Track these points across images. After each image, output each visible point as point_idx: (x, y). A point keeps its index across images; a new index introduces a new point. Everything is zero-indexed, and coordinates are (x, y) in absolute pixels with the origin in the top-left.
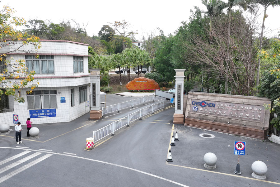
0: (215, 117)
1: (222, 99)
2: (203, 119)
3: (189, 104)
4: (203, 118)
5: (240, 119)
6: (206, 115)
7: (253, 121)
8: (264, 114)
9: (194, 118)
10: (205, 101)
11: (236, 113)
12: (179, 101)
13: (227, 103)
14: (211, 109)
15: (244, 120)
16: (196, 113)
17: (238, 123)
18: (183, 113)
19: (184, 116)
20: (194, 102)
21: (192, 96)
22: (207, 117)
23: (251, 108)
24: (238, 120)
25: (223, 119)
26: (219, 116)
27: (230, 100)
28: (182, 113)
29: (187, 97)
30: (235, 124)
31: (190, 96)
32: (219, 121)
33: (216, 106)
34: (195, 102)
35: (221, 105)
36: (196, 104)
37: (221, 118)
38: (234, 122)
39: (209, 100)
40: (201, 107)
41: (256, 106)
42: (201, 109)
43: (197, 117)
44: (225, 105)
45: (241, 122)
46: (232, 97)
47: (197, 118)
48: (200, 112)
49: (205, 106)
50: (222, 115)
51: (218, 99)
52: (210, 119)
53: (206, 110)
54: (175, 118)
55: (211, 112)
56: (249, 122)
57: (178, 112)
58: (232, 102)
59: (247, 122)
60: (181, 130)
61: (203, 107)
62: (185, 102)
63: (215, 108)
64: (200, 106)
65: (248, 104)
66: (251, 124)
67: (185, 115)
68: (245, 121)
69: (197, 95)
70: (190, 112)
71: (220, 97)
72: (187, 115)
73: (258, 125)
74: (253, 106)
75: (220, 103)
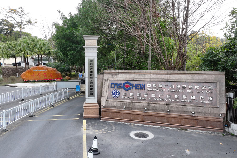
0: (146, 105)
1: (154, 76)
2: (128, 108)
3: (106, 87)
4: (128, 106)
5: (183, 104)
6: (132, 102)
7: (202, 106)
8: (218, 94)
9: (115, 107)
10: (130, 82)
11: (176, 96)
12: (91, 85)
13: (162, 83)
14: (139, 93)
15: (190, 105)
16: (117, 100)
17: (180, 110)
18: (98, 102)
19: (100, 106)
20: (113, 84)
21: (110, 76)
22: (134, 105)
23: (197, 87)
24: (180, 106)
25: (157, 105)
26: (152, 102)
27: (165, 78)
28: (96, 101)
29: (103, 78)
30: (176, 111)
31: (106, 77)
32: (153, 110)
33: (146, 87)
34: (115, 84)
35: (154, 86)
36: (116, 87)
37: (154, 105)
38: (175, 109)
39: (135, 79)
40: (124, 91)
41: (205, 83)
42: (123, 93)
43: (119, 105)
44: (160, 85)
45: (185, 109)
46: (168, 73)
47: (120, 107)
48: (124, 99)
49: (130, 89)
50: (156, 101)
51: (148, 77)
52: (138, 107)
53: (132, 94)
54: (87, 110)
55: (139, 96)
56: (196, 107)
57: (91, 101)
58: (169, 80)
59: (193, 107)
60: (98, 129)
61: (127, 90)
62: (100, 85)
63: (145, 90)
64: (122, 89)
65: (192, 81)
66: (200, 110)
67: (102, 104)
68: (190, 107)
69: (117, 74)
70: (108, 100)
71: (151, 75)
72: (103, 103)
73: (210, 110)
74: (200, 84)
75: (152, 83)
